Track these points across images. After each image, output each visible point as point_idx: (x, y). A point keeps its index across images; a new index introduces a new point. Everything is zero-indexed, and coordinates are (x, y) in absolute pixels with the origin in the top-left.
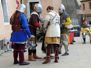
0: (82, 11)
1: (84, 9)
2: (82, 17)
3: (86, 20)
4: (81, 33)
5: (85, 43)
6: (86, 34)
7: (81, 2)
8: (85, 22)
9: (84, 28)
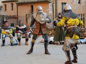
0: (3, 12)
1: (6, 10)
2: (3, 18)
3: (7, 22)
4: (2, 34)
5: (4, 46)
6: (6, 37)
7: (3, 2)
8: (6, 24)
9: (5, 30)
